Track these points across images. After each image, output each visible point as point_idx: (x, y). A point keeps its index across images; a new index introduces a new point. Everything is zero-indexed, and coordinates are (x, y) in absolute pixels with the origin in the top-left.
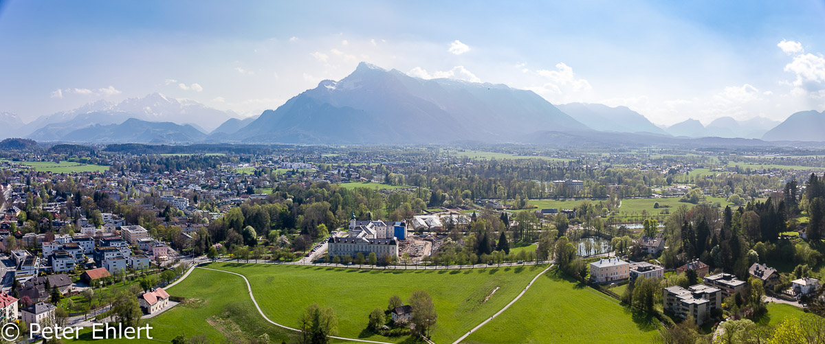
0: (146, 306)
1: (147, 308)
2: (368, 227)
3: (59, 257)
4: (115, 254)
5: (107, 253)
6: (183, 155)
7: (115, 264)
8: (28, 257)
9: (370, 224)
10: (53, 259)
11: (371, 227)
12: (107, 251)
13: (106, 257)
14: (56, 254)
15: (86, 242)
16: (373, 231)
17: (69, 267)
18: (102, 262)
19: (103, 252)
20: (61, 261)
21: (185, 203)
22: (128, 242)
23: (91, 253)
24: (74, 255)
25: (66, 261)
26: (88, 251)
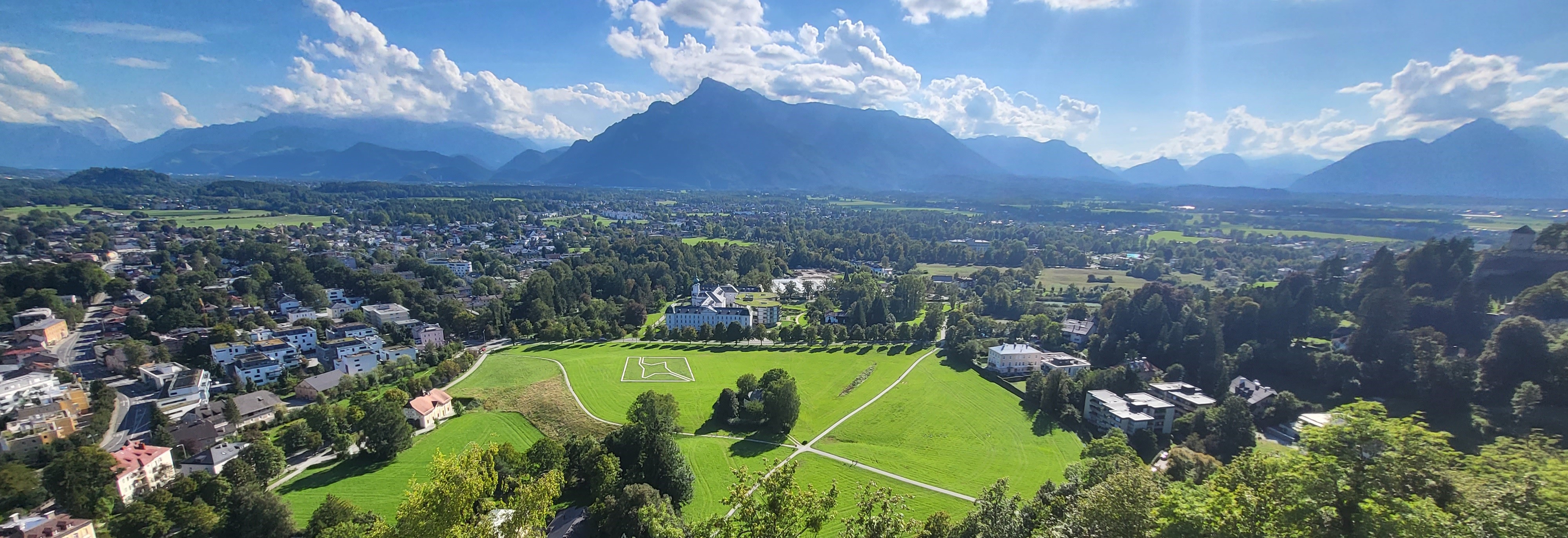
0: (416, 417)
1: (418, 420)
2: (715, 293)
3: (248, 365)
4: (357, 348)
5: (342, 348)
6: (457, 199)
7: (357, 363)
8: (180, 374)
9: (719, 289)
10: (237, 369)
11: (720, 293)
12: (340, 345)
13: (340, 354)
14: (243, 361)
15: (299, 336)
16: (721, 298)
17: (270, 378)
18: (335, 361)
19: (334, 346)
20: (253, 371)
21: (465, 268)
22: (378, 329)
23: (312, 351)
24: (280, 359)
25: (265, 369)
26: (306, 348)
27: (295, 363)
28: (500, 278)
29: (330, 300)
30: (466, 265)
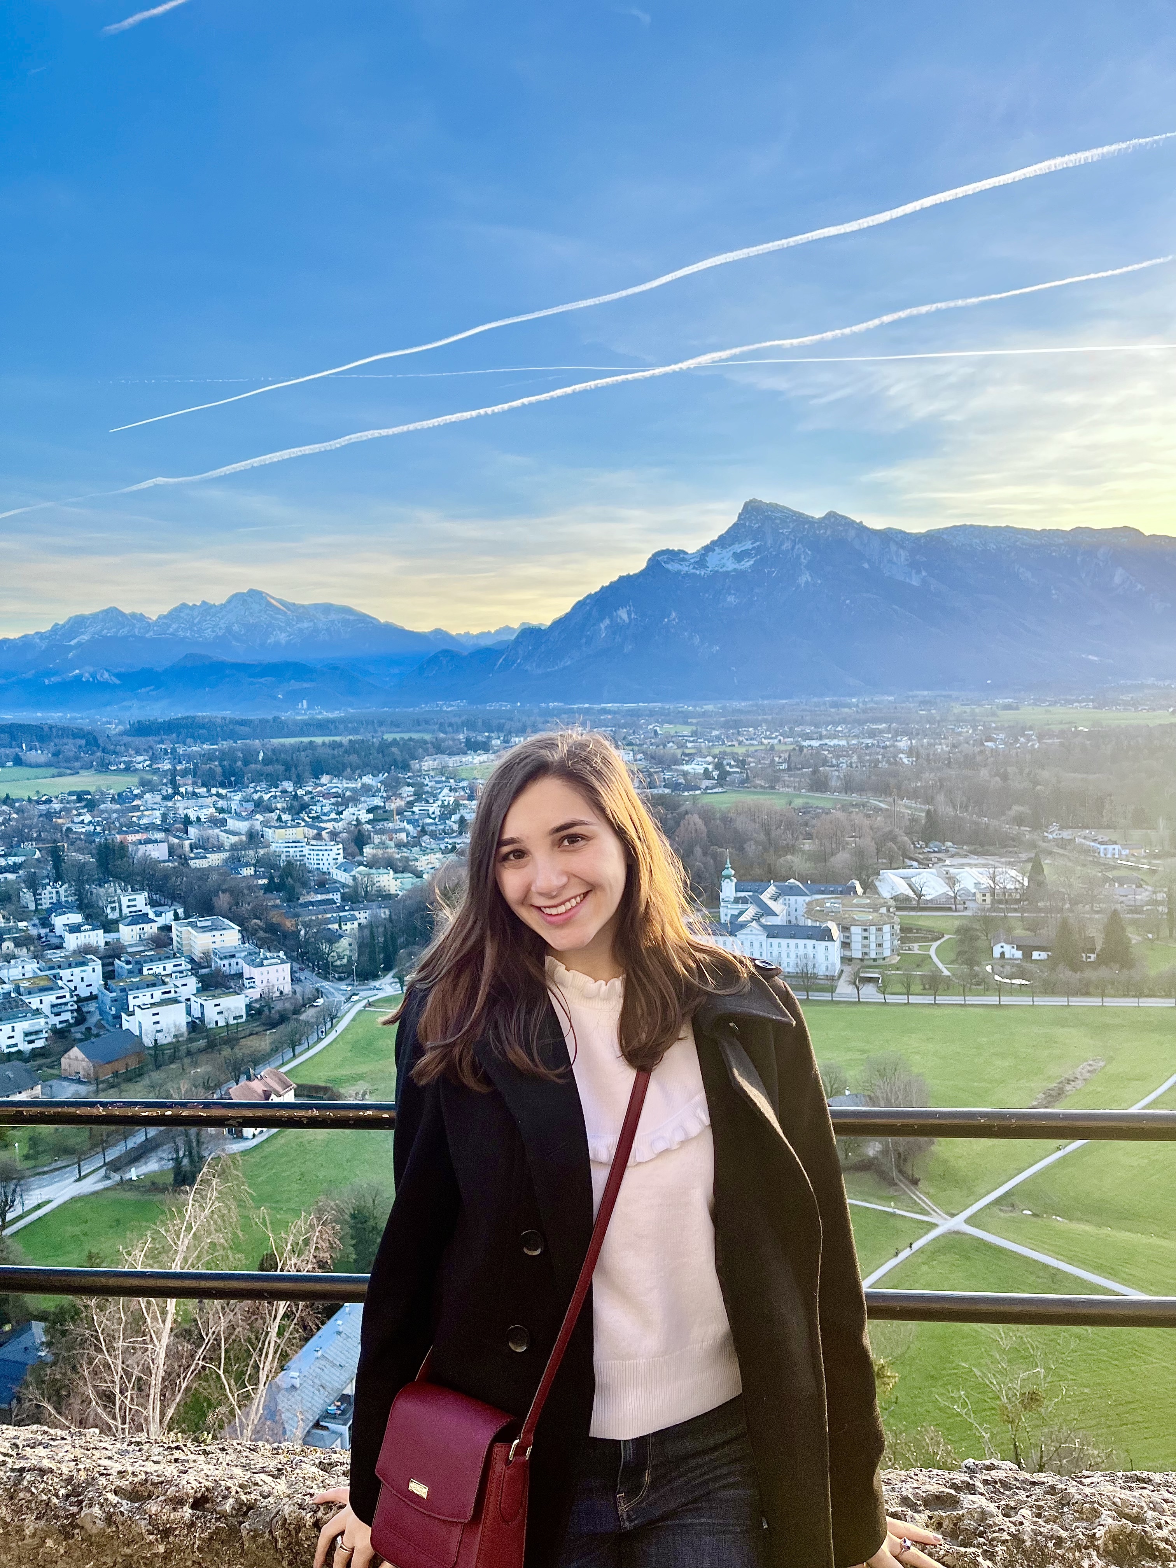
2: (765, 898)
4: (157, 993)
5: (137, 992)
6: (327, 739)
7: (156, 1018)
9: (772, 890)
11: (773, 898)
13: (132, 1002)
15: (77, 970)
16: (777, 906)
19: (123, 990)
21: (333, 855)
22: (192, 961)
23: (93, 997)
24: (46, 1008)
25: (23, 1026)
26: (84, 992)
27: (66, 1016)
28: (386, 871)
29: (125, 911)
30: (335, 851)
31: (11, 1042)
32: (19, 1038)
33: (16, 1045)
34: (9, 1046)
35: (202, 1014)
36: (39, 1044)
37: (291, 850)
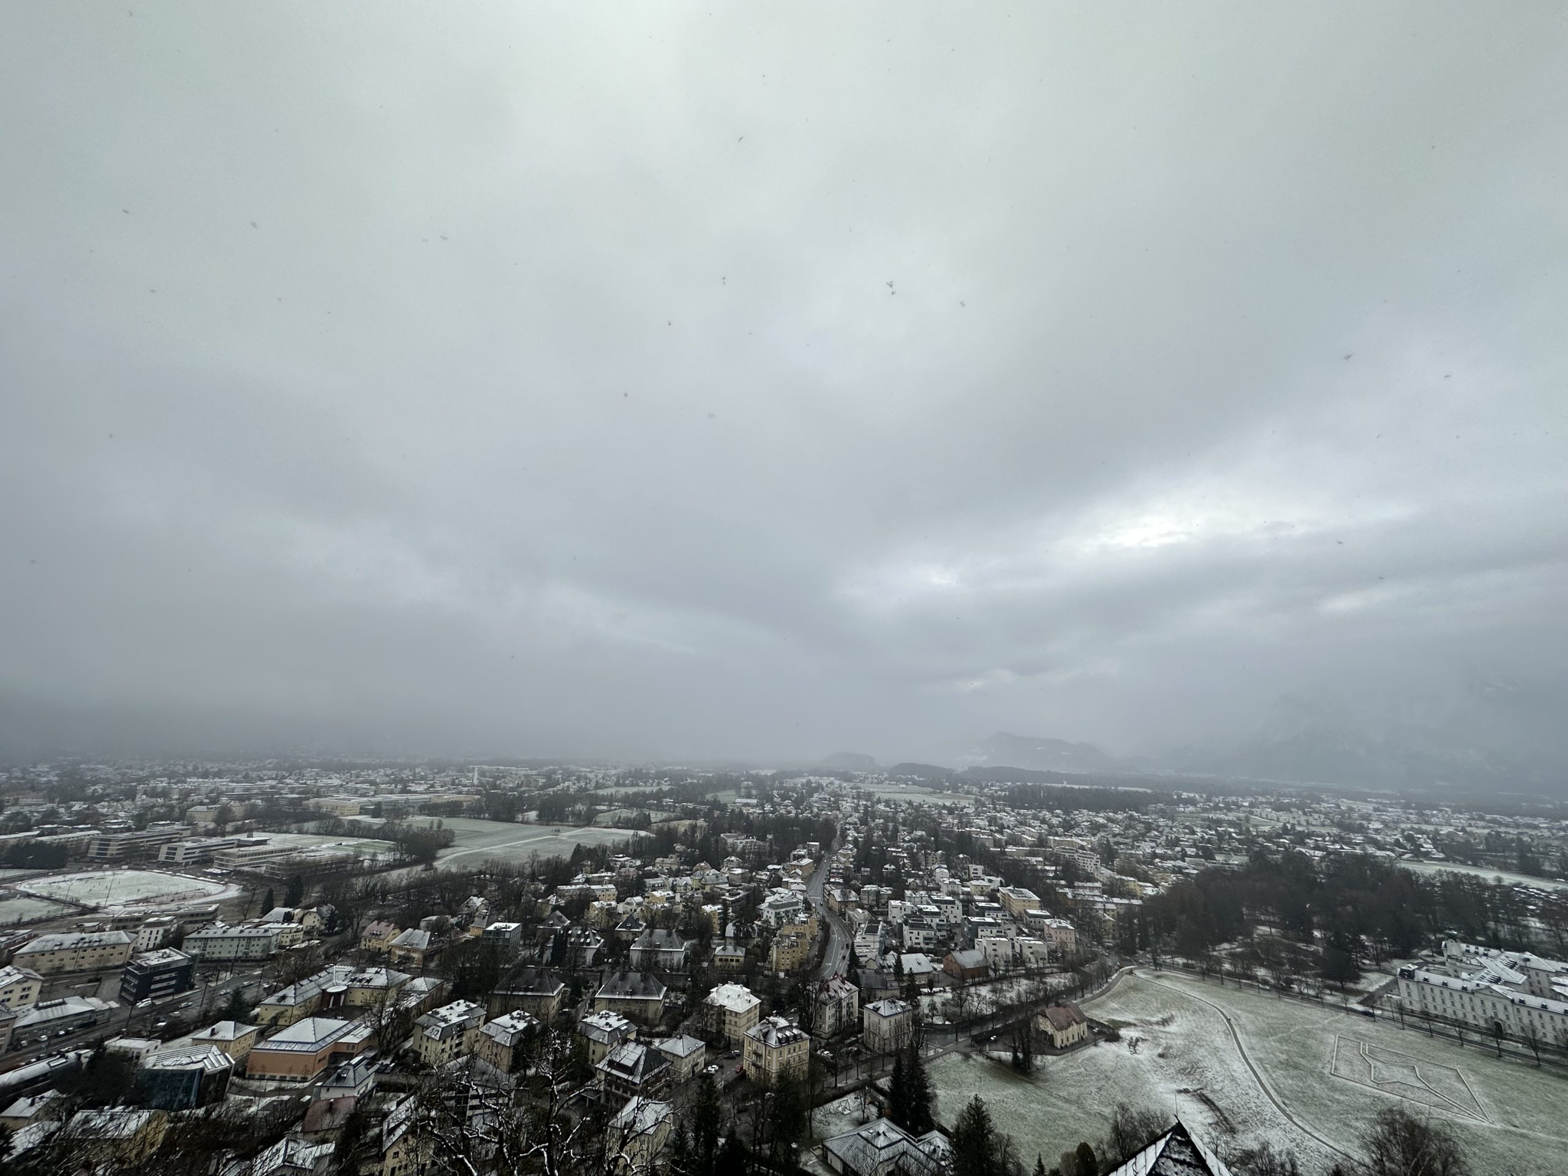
0: (1050, 1030)
1: (1053, 1036)
3: (913, 927)
4: (994, 931)
5: (982, 928)
7: (995, 947)
8: (870, 922)
10: (904, 928)
12: (980, 925)
13: (980, 933)
14: (909, 921)
15: (949, 906)
17: (927, 944)
18: (976, 941)
19: (975, 925)
20: (916, 932)
21: (1094, 862)
22: (1012, 915)
23: (957, 925)
24: (934, 925)
25: (923, 933)
26: (953, 921)
27: (944, 933)
28: (1132, 879)
29: (972, 875)
30: (1095, 858)
31: (917, 941)
32: (921, 940)
33: (919, 944)
34: (916, 943)
35: (1021, 950)
36: (931, 946)
37: (1067, 855)
